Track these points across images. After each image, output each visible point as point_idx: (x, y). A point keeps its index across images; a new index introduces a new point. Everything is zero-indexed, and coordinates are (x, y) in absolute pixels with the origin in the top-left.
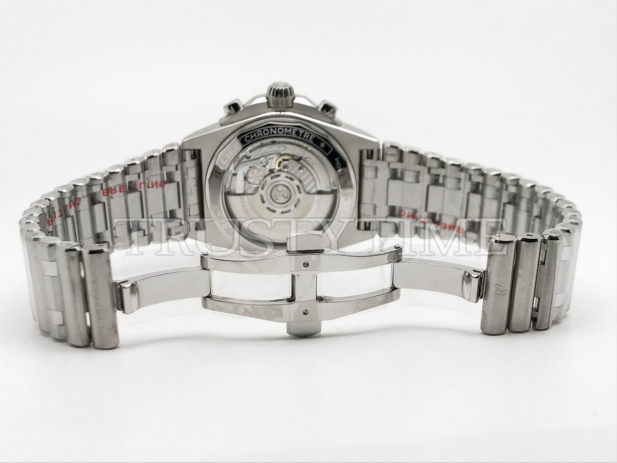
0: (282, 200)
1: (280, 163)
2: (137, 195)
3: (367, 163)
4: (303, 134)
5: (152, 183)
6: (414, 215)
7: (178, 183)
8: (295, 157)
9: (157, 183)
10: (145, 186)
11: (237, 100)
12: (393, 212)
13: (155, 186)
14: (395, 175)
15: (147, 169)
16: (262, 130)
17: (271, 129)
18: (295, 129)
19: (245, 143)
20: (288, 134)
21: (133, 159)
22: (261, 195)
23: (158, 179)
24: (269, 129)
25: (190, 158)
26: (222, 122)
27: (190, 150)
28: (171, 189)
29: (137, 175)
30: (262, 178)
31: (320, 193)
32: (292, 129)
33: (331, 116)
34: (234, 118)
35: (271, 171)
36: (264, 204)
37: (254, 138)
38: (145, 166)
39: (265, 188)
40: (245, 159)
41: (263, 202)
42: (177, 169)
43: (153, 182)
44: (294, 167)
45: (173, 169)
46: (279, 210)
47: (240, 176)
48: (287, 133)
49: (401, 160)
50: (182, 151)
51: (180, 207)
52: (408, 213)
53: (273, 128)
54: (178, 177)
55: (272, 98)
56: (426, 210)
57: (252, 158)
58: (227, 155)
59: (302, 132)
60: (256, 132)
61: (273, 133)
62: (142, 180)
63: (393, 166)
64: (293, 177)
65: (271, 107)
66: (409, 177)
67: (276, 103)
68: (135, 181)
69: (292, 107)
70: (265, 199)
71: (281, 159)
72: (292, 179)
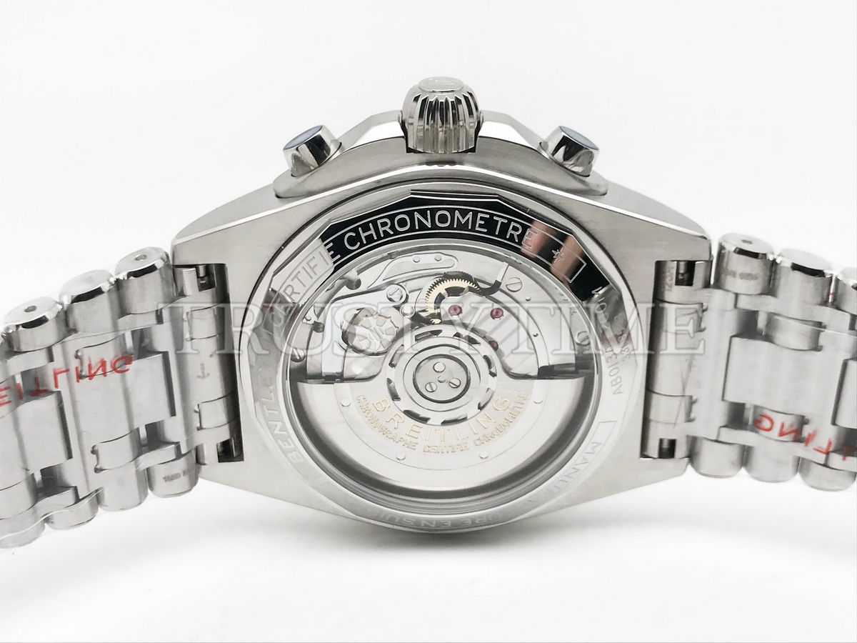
0: (445, 392)
1: (440, 298)
2: (48, 403)
3: (674, 293)
4: (505, 227)
5: (90, 366)
6: (798, 432)
7: (165, 355)
8: (481, 285)
9: (103, 363)
10: (69, 379)
11: (321, 128)
12: (737, 417)
13: (100, 372)
14: (749, 327)
15: (75, 331)
16: (392, 218)
17: (417, 215)
18: (484, 214)
19: (345, 252)
20: (464, 227)
21: (31, 309)
22: (389, 381)
23: (109, 354)
24: (411, 214)
25: (197, 289)
26: (282, 189)
27: (196, 266)
28: (146, 373)
29: (44, 351)
30: (390, 338)
31: (547, 373)
32: (475, 214)
33: (578, 169)
34: (313, 181)
35: (418, 320)
36: (396, 402)
37: (370, 239)
38: (66, 324)
39: (401, 364)
40: (345, 291)
41: (395, 397)
42: (160, 320)
43: (93, 364)
44: (476, 309)
45: (147, 321)
46: (436, 418)
47: (332, 333)
48: (461, 226)
49: (770, 289)
50: (173, 269)
51: (173, 413)
52: (783, 426)
53: (423, 213)
54: (163, 338)
55: (416, 126)
56: (834, 423)
57: (362, 288)
58: (296, 284)
59: (501, 220)
60: (375, 223)
61: (423, 227)
62: (58, 363)
63: (745, 303)
64: (473, 335)
65: (414, 151)
66: (792, 334)
67: (429, 140)
68: (41, 368)
69: (473, 150)
70: (400, 391)
71: (441, 288)
72: (472, 341)
